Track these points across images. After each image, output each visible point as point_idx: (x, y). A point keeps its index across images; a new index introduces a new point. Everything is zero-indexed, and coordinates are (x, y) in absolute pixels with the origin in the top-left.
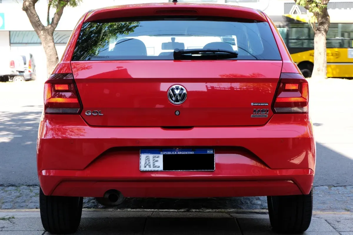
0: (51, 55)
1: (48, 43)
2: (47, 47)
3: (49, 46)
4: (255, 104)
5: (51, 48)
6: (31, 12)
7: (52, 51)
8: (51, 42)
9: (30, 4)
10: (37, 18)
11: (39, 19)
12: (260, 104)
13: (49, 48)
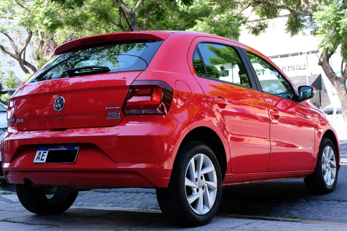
0: (343, 101)
1: (341, 91)
2: (340, 94)
3: (342, 94)
4: (109, 108)
5: (343, 95)
6: (325, 66)
7: (345, 98)
8: (343, 90)
9: (324, 60)
10: (331, 71)
11: (332, 70)
12: (112, 108)
13: (342, 95)
